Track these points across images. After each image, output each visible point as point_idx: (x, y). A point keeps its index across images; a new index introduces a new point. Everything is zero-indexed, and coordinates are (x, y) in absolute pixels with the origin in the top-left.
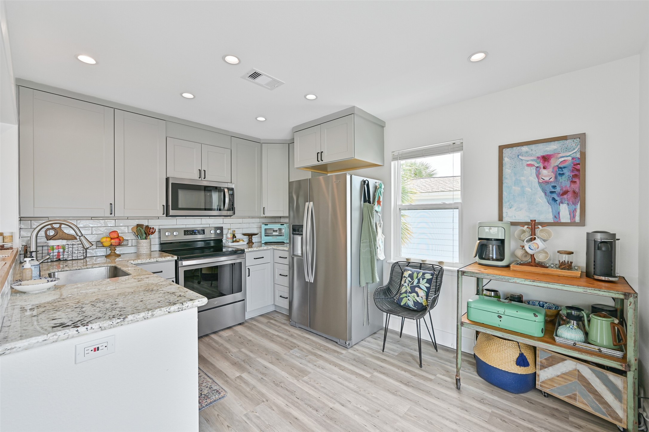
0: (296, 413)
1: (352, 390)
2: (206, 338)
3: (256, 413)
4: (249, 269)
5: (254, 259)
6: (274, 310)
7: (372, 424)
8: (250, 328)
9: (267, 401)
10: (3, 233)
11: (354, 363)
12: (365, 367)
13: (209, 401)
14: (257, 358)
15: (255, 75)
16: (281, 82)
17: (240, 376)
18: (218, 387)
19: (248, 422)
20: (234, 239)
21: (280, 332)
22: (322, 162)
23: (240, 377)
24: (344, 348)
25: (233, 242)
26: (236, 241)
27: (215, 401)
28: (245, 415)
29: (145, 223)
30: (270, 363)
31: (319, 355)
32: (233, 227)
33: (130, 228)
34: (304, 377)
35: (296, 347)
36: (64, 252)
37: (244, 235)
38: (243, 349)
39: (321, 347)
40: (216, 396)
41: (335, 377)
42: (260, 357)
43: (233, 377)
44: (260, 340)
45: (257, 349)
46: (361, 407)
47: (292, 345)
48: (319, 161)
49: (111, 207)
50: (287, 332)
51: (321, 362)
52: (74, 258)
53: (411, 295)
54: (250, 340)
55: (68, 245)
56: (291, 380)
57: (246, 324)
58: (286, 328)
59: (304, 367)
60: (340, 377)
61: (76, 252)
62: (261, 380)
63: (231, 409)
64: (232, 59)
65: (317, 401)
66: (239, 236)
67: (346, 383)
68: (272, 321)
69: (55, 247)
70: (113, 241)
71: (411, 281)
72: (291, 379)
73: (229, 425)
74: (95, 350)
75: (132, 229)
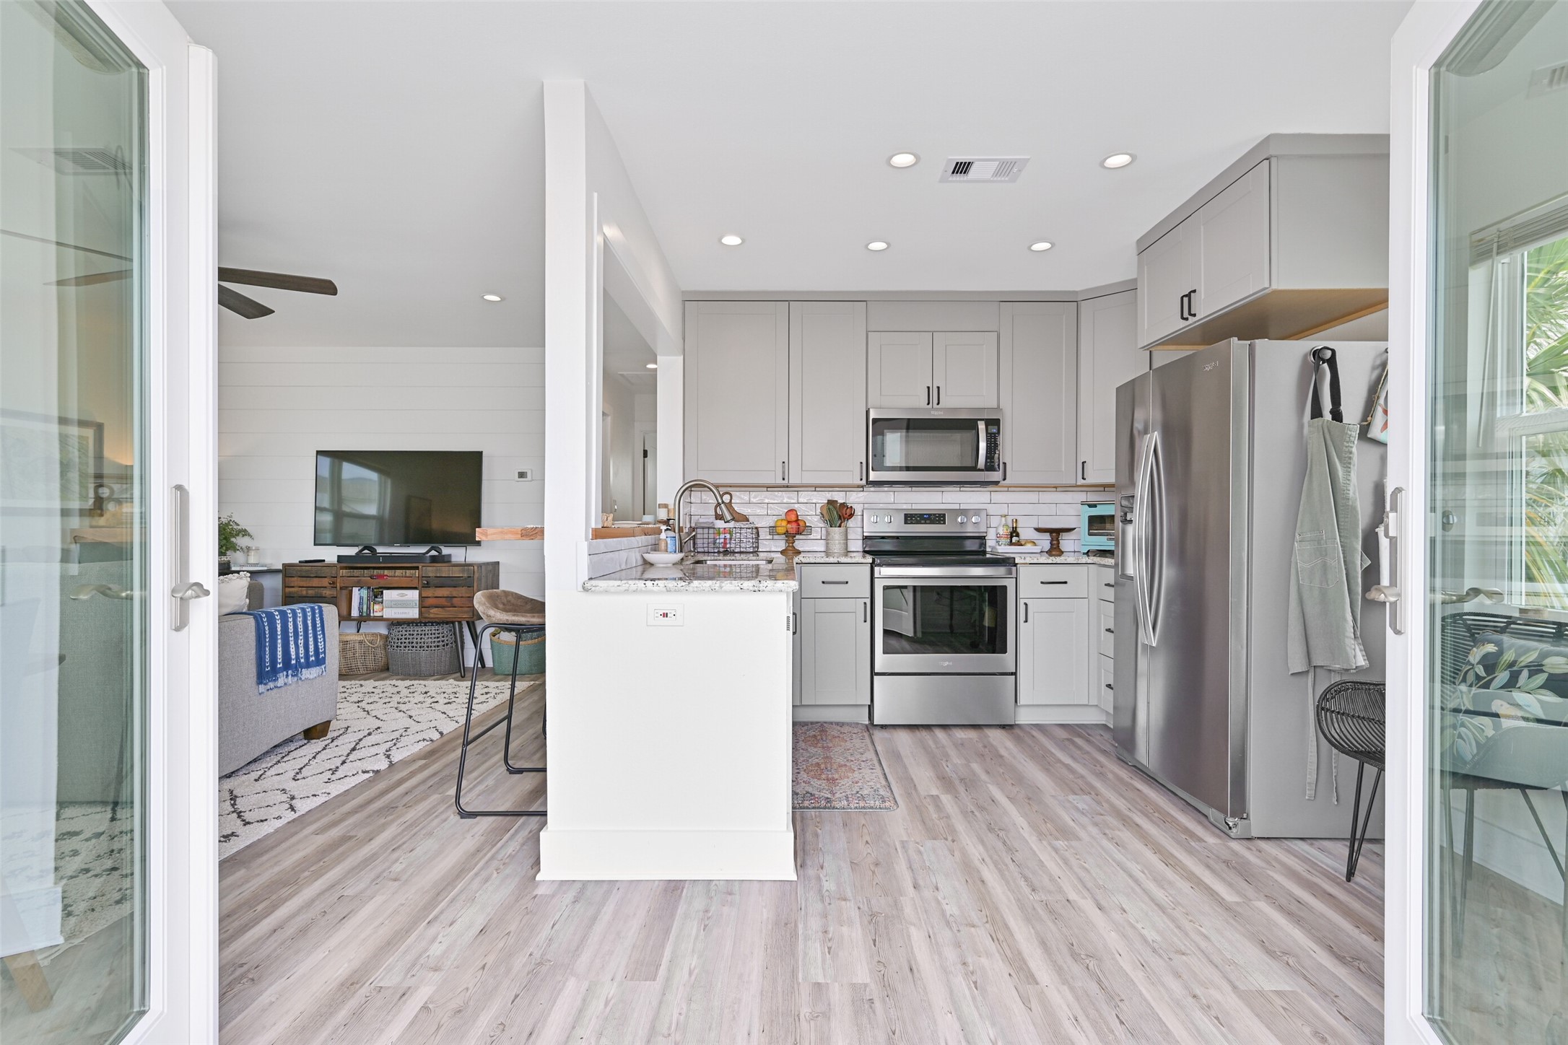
0: (989, 874)
1: (1153, 900)
2: (924, 730)
3: (921, 848)
4: (1026, 604)
5: (1042, 583)
6: (1104, 723)
7: (1139, 961)
8: (1018, 740)
9: (953, 841)
10: (667, 505)
11: (1219, 867)
12: (1244, 884)
13: (862, 804)
14: (989, 783)
15: (962, 168)
16: (1020, 159)
17: (937, 796)
18: (889, 794)
19: (899, 850)
20: (1014, 539)
21: (1078, 762)
22: (1195, 319)
23: (935, 799)
24: (1222, 834)
25: (1011, 544)
26: (1019, 544)
27: (872, 808)
28: (902, 842)
29: (840, 497)
30: (1008, 798)
31: (1134, 823)
32: (1015, 511)
33: (819, 506)
34: (1057, 839)
35: (1090, 794)
36: (731, 539)
37: (1039, 530)
38: (974, 764)
39: (1156, 814)
40: (877, 802)
41: (1135, 868)
42: (998, 784)
43: (923, 793)
44: (1022, 761)
45: (1002, 771)
46: (1142, 930)
47: (1083, 788)
48: (1187, 319)
49: (783, 467)
50: (1096, 766)
51: (1125, 835)
52: (742, 550)
53: (1471, 723)
54: (1001, 757)
55: (735, 528)
56: (1026, 835)
57: (1017, 731)
58: (1102, 759)
59: (1076, 827)
60: (1146, 871)
61: (745, 540)
62: (967, 814)
63: (888, 826)
64: (903, 160)
65: (1050, 880)
66: (1026, 533)
67: (1151, 886)
68: (1079, 741)
69: (721, 530)
70: (789, 526)
71: (1486, 675)
72: (1027, 833)
73: (869, 842)
74: (665, 615)
75: (821, 508)
